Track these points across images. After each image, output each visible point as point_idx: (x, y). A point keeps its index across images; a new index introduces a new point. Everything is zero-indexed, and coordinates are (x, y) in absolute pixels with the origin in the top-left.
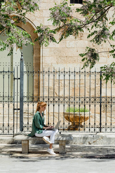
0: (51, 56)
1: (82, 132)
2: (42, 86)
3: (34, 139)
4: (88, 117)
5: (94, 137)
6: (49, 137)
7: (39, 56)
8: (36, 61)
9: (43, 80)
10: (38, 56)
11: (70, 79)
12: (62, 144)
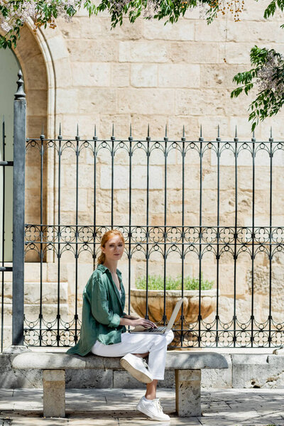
0: (81, 112)
1: (228, 347)
2: (53, 209)
3: (89, 365)
4: (210, 307)
5: (271, 362)
6: (146, 357)
7: (43, 114)
8: (34, 128)
9: (57, 190)
10: (40, 113)
11: (149, 188)
12: (189, 383)
